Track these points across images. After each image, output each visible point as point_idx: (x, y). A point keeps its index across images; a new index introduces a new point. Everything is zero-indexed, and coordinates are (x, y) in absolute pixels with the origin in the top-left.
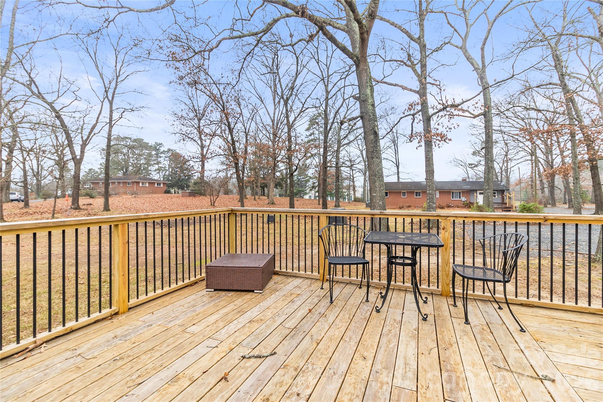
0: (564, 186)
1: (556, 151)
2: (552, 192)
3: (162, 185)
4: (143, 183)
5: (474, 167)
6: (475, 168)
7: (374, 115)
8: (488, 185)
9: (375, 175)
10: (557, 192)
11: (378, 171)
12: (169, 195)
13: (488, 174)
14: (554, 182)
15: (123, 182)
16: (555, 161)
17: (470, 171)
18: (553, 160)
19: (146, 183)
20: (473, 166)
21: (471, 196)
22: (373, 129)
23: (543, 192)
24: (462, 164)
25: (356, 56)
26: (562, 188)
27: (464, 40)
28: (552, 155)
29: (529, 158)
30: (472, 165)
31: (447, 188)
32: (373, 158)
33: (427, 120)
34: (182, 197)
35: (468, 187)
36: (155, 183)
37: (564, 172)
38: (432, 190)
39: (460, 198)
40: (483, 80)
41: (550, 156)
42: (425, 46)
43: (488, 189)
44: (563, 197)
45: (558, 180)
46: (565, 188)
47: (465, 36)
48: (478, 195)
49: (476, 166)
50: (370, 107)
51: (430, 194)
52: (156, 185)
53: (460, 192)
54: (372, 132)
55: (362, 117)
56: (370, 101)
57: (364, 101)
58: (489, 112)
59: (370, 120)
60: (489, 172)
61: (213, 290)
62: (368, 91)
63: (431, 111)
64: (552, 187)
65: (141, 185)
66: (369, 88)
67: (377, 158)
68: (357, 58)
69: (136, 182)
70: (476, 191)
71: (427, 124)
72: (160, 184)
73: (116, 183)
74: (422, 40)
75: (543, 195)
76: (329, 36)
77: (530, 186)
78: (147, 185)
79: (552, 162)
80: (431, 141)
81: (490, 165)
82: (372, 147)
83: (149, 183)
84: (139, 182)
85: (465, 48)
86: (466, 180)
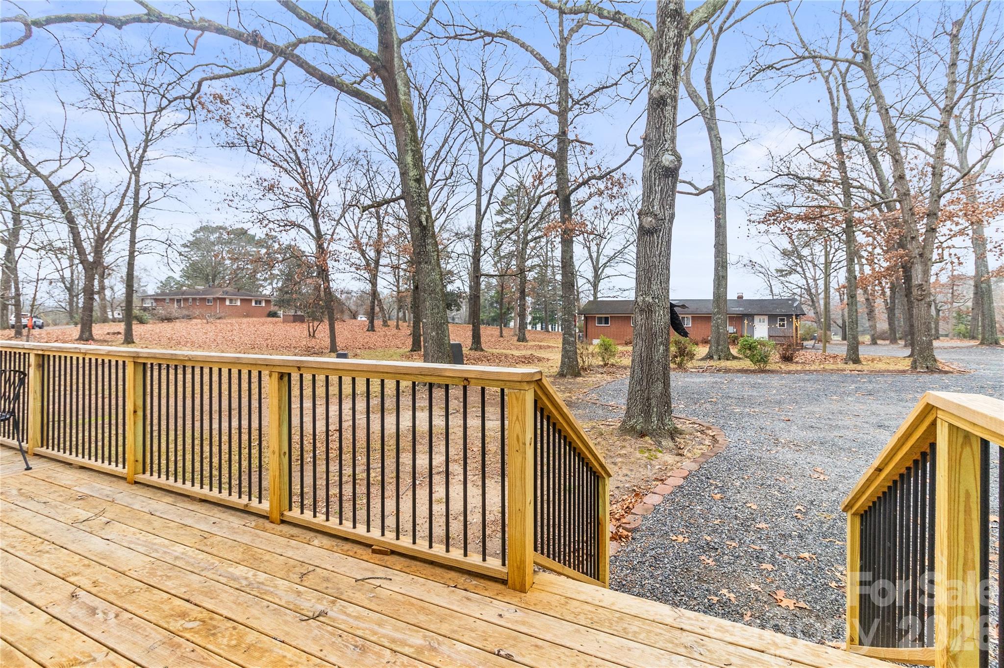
3: (263, 304)
4: (231, 300)
8: (718, 307)
12: (274, 319)
15: (200, 299)
19: (236, 300)
30: (781, 271)
31: (705, 310)
33: (564, 200)
34: (284, 322)
35: (740, 310)
36: (251, 300)
43: (718, 313)
48: (757, 323)
49: (789, 273)
52: (253, 304)
56: (411, 174)
57: (403, 174)
58: (719, 185)
60: (719, 285)
65: (228, 303)
68: (386, 107)
69: (219, 298)
70: (753, 316)
71: (565, 208)
72: (260, 302)
73: (190, 300)
74: (562, 71)
78: (239, 303)
82: (419, 246)
83: (242, 300)
84: (224, 299)
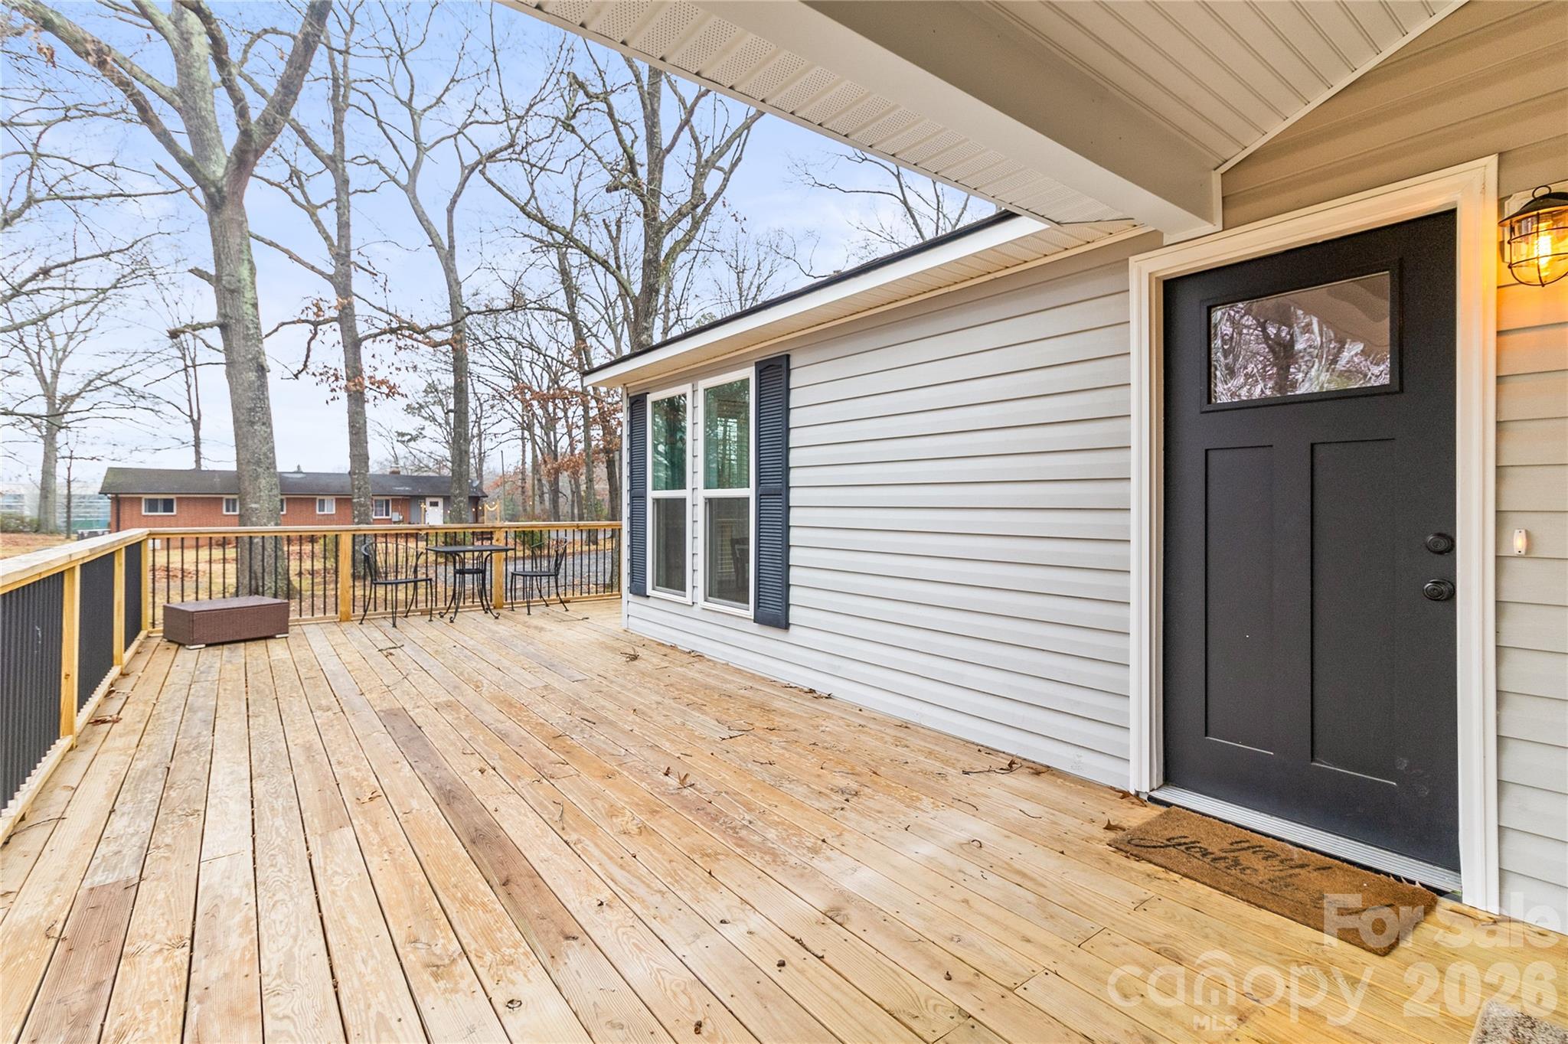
0: (572, 491)
1: (561, 428)
2: (555, 502)
5: (409, 440)
6: (412, 444)
7: (257, 328)
8: (460, 487)
9: (258, 463)
10: (562, 500)
11: (265, 454)
13: (460, 466)
14: (558, 484)
16: (559, 445)
17: (401, 450)
18: (556, 442)
20: (406, 438)
21: (414, 511)
22: (255, 358)
23: (542, 502)
24: (381, 430)
25: (214, 183)
26: (568, 493)
27: (413, 174)
28: (555, 433)
29: (519, 433)
30: (403, 435)
32: (252, 423)
33: (353, 345)
35: (406, 489)
37: (574, 467)
38: (366, 496)
39: (387, 514)
40: (451, 275)
41: (552, 433)
42: (346, 182)
43: (460, 495)
44: (570, 511)
45: (564, 480)
46: (573, 493)
47: (415, 167)
48: (430, 509)
49: (414, 439)
50: (250, 310)
51: (361, 505)
53: (387, 502)
54: (253, 365)
55: (224, 327)
56: (248, 295)
57: (232, 292)
59: (247, 337)
60: (461, 461)
61: (204, 646)
62: (245, 272)
63: (362, 329)
64: (555, 492)
66: (246, 265)
67: (264, 424)
70: (423, 498)
71: (355, 354)
74: (340, 164)
75: (543, 507)
76: (158, 130)
77: (520, 489)
79: (556, 447)
80: (362, 393)
81: (463, 447)
82: (253, 399)
85: (414, 190)
86: (399, 473)
